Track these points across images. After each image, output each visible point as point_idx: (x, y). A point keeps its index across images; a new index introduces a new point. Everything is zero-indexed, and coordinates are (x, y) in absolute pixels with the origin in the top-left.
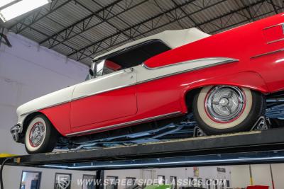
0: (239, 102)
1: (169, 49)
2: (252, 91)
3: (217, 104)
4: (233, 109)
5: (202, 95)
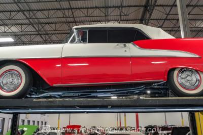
0: (197, 80)
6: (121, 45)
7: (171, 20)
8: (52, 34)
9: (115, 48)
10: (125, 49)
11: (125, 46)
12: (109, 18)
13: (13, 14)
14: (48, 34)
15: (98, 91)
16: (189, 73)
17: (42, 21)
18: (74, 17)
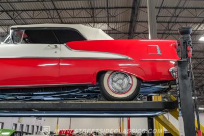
0: (129, 83)
1: (86, 39)
2: (138, 78)
3: (116, 82)
4: (124, 86)
5: (107, 75)
6: (53, 46)
7: (162, 22)
9: (46, 49)
10: (55, 50)
11: (56, 46)
12: (98, 20)
15: (35, 94)
16: (121, 76)
18: (60, 18)
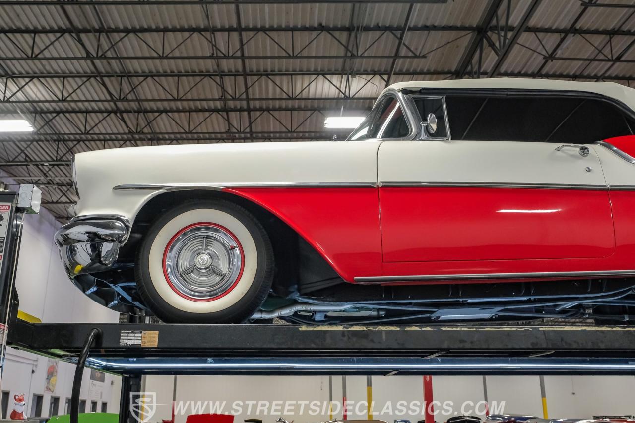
8: (160, 112)
9: (550, 157)
11: (585, 151)
13: (42, 40)
14: (146, 111)
17: (135, 66)
18: (243, 57)
